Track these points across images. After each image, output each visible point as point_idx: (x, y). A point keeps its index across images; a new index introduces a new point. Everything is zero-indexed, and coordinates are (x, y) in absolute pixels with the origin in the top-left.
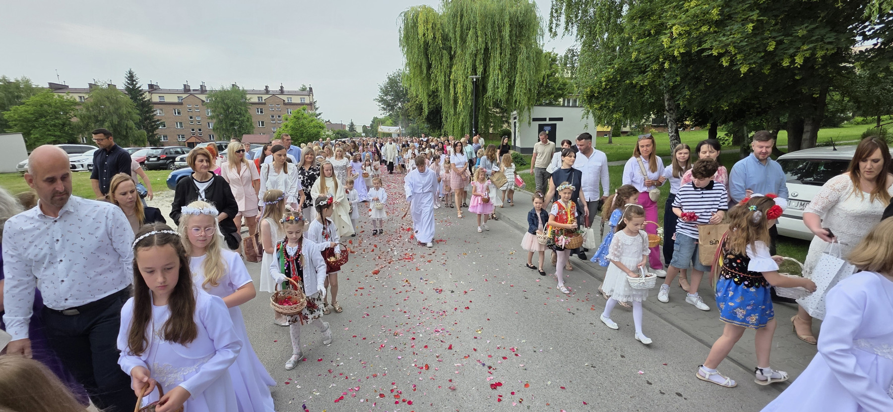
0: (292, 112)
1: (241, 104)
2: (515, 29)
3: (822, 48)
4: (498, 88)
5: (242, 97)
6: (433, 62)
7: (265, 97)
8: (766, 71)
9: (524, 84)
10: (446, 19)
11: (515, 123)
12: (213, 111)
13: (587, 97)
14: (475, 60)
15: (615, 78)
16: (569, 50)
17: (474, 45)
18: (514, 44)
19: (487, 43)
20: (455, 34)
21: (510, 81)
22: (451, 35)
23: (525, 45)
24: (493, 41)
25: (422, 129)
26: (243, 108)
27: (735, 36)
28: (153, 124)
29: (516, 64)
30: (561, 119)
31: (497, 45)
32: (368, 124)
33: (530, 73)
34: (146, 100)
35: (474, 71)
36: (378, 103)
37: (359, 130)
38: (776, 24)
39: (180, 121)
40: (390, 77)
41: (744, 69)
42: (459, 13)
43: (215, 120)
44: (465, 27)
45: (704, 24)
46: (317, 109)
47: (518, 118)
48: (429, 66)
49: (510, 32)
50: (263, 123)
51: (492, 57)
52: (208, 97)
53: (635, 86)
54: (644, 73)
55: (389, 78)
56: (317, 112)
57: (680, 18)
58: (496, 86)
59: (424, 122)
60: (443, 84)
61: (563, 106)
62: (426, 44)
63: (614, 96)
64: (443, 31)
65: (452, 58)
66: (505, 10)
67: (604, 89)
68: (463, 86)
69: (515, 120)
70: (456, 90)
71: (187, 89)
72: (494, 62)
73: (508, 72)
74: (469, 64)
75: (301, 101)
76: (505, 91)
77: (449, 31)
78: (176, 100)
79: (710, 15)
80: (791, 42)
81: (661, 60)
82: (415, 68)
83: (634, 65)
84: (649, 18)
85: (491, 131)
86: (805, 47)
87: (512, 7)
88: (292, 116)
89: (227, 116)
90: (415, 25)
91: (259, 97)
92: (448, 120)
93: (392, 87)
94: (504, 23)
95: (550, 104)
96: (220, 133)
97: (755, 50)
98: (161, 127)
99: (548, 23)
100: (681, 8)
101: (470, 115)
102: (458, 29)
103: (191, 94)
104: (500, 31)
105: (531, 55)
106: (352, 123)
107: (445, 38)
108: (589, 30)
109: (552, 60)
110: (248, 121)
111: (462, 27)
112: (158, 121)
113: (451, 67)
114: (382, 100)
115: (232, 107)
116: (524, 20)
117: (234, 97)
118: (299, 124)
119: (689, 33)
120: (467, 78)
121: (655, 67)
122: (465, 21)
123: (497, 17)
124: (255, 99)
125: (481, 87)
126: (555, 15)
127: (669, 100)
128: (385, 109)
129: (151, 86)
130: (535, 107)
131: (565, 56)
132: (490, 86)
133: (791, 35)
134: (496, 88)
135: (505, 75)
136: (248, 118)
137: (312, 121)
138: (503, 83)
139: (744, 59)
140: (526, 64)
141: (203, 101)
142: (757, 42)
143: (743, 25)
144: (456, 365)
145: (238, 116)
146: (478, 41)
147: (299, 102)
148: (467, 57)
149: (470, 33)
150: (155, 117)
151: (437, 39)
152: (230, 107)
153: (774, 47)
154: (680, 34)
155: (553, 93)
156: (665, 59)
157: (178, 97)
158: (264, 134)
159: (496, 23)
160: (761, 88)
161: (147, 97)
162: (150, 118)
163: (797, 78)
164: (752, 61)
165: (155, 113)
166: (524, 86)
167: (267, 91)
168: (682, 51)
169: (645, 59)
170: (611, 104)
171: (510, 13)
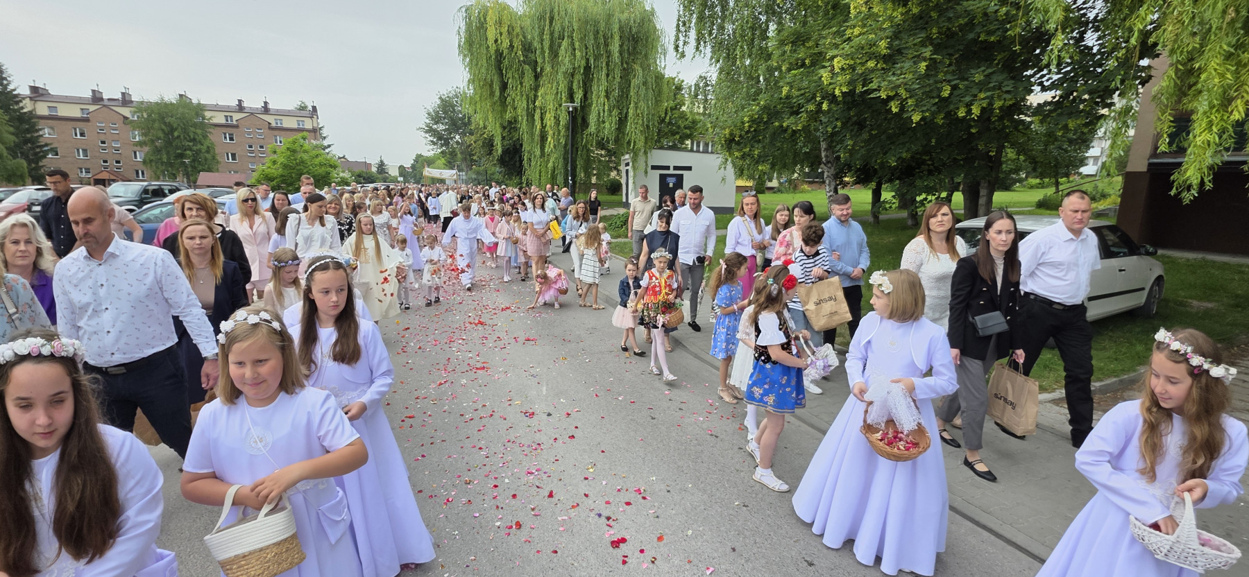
0: (283, 142)
1: (195, 125)
2: (626, 43)
3: (999, 97)
4: (604, 122)
5: (197, 115)
6: (510, 81)
7: (237, 116)
8: (940, 120)
9: (641, 119)
10: (528, 22)
11: (627, 171)
12: (144, 135)
13: (725, 141)
14: (572, 82)
15: (761, 118)
16: (701, 77)
17: (570, 61)
18: (626, 63)
19: (588, 60)
20: (542, 44)
21: (620, 113)
22: (536, 44)
23: (641, 67)
24: (597, 58)
25: (493, 174)
26: (199, 131)
27: (907, 76)
28: (38, 150)
29: (629, 91)
30: (689, 168)
31: (602, 63)
32: (408, 164)
33: (648, 104)
34: (25, 110)
35: (571, 98)
36: (424, 135)
37: (394, 172)
38: (950, 65)
39: (85, 147)
40: (443, 97)
41: (916, 118)
42: (548, 15)
43: (146, 149)
44: (556, 35)
45: (870, 59)
46: (325, 138)
47: (631, 164)
48: (504, 86)
49: (621, 46)
50: (234, 156)
51: (596, 80)
52: (135, 112)
53: (786, 130)
54: (798, 114)
55: (440, 98)
56: (326, 143)
57: (843, 49)
58: (601, 118)
59: (495, 164)
60: (524, 113)
61: (692, 150)
62: (499, 55)
63: (759, 141)
64: (524, 37)
65: (537, 77)
66: (613, 16)
67: (748, 132)
68: (555, 117)
69: (627, 168)
70: (544, 122)
71: (97, 98)
72: (598, 86)
73: (618, 102)
74: (563, 87)
75: (299, 125)
76: (614, 127)
77: (534, 39)
78: (78, 114)
79: (877, 47)
80: (967, 88)
81: (818, 99)
82: (482, 88)
83: (784, 103)
84: (803, 44)
85: (594, 180)
86: (982, 95)
87: (623, 13)
88: (284, 148)
89: (169, 143)
90: (482, 26)
91: (226, 117)
92: (533, 163)
93: (445, 112)
94: (612, 34)
95: (674, 148)
96: (157, 168)
97: (928, 95)
98: (50, 156)
99: (673, 39)
100: (843, 36)
101: (564, 158)
102: (546, 37)
103: (104, 106)
104: (606, 45)
105: (649, 80)
106: (381, 161)
107: (528, 48)
108: (725, 52)
109: (676, 88)
110: (208, 152)
111: (552, 34)
112: (46, 145)
113: (536, 88)
114: (430, 130)
115: (180, 129)
116: (639, 32)
117: (182, 114)
118: (295, 160)
119: (853, 68)
120: (560, 105)
121: (811, 107)
122: (557, 28)
123: (602, 25)
124: (219, 119)
125: (580, 120)
126: (682, 29)
127: (826, 150)
128: (434, 143)
129: (34, 89)
130: (653, 151)
131: (695, 85)
132: (592, 119)
133: (967, 79)
134: (601, 122)
135: (614, 106)
136: (208, 147)
137: (317, 156)
138: (611, 116)
139: (916, 106)
140: (642, 92)
141: (126, 118)
142: (929, 85)
143: (915, 63)
144: (560, 518)
145: (191, 144)
146: (575, 56)
147: (295, 126)
148: (560, 76)
149: (565, 43)
150: (41, 139)
151: (515, 49)
152: (176, 129)
153: (949, 92)
154: (842, 69)
155: (678, 133)
156: (823, 98)
157: (82, 109)
158: (235, 172)
159: (601, 33)
160: (933, 140)
161: (27, 106)
162: (33, 141)
163: (973, 131)
164: (925, 109)
165: (41, 133)
166: (640, 122)
167: (240, 107)
168: (845, 89)
169: (798, 97)
170: (756, 152)
171: (620, 21)
